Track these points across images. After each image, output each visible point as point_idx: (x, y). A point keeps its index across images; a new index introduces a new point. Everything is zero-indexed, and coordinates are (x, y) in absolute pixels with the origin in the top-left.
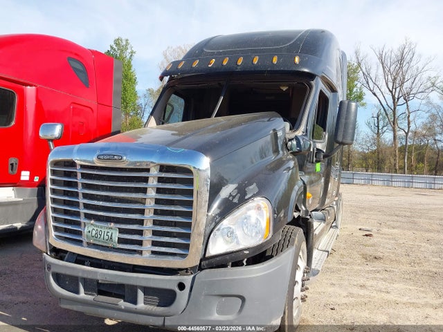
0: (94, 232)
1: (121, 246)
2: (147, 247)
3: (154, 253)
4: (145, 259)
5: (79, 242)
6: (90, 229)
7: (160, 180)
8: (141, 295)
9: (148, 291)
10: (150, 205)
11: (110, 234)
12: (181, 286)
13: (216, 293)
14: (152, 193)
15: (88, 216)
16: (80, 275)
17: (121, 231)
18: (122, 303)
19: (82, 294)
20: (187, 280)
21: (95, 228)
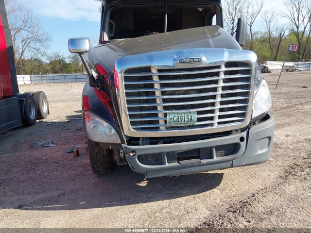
0: (175, 119)
1: (199, 123)
3: (219, 123)
5: (155, 129)
6: (172, 117)
9: (218, 148)
11: (189, 117)
12: (243, 139)
13: (260, 138)
17: (199, 113)
19: (166, 164)
20: (245, 134)
21: (176, 115)
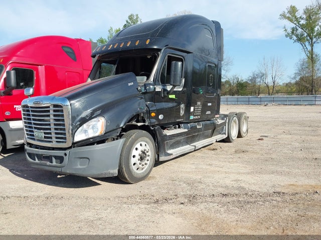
0: (37, 135)
1: (45, 140)
2: (54, 139)
3: (57, 142)
4: (54, 144)
5: (34, 139)
6: (36, 133)
7: (54, 111)
8: (54, 159)
9: (56, 157)
10: (52, 122)
11: (41, 135)
12: (66, 155)
13: (77, 157)
14: (52, 117)
15: (35, 128)
16: (35, 153)
17: (45, 133)
18: (48, 163)
19: (37, 161)
20: (67, 152)
